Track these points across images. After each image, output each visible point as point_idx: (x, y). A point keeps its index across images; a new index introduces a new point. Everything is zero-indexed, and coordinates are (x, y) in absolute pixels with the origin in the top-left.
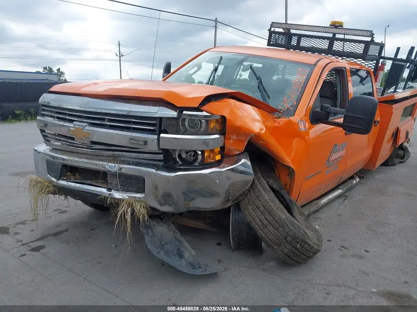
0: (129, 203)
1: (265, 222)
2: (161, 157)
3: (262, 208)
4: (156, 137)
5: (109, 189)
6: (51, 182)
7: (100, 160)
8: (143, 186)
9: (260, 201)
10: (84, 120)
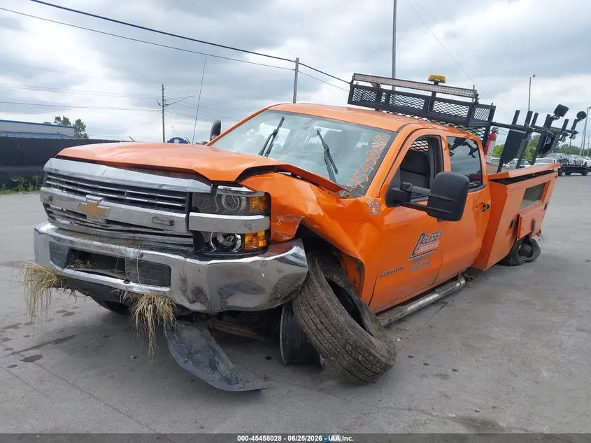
0: (150, 299)
1: (320, 326)
2: (191, 241)
3: (316, 309)
4: (184, 216)
5: (127, 280)
6: (54, 271)
7: (116, 244)
8: (168, 277)
9: (315, 299)
10: (99, 194)
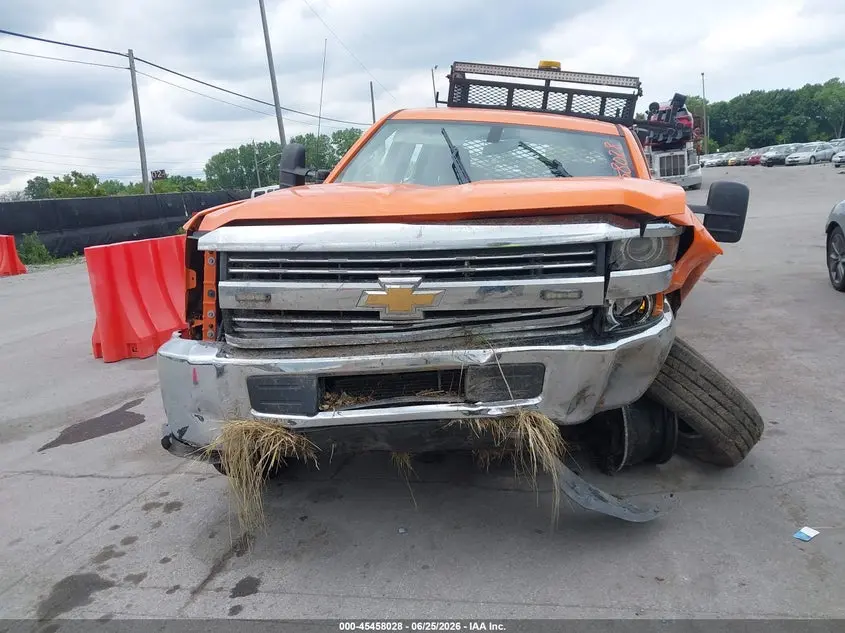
4: (601, 279)
5: (468, 403)
8: (541, 381)
9: (694, 370)
